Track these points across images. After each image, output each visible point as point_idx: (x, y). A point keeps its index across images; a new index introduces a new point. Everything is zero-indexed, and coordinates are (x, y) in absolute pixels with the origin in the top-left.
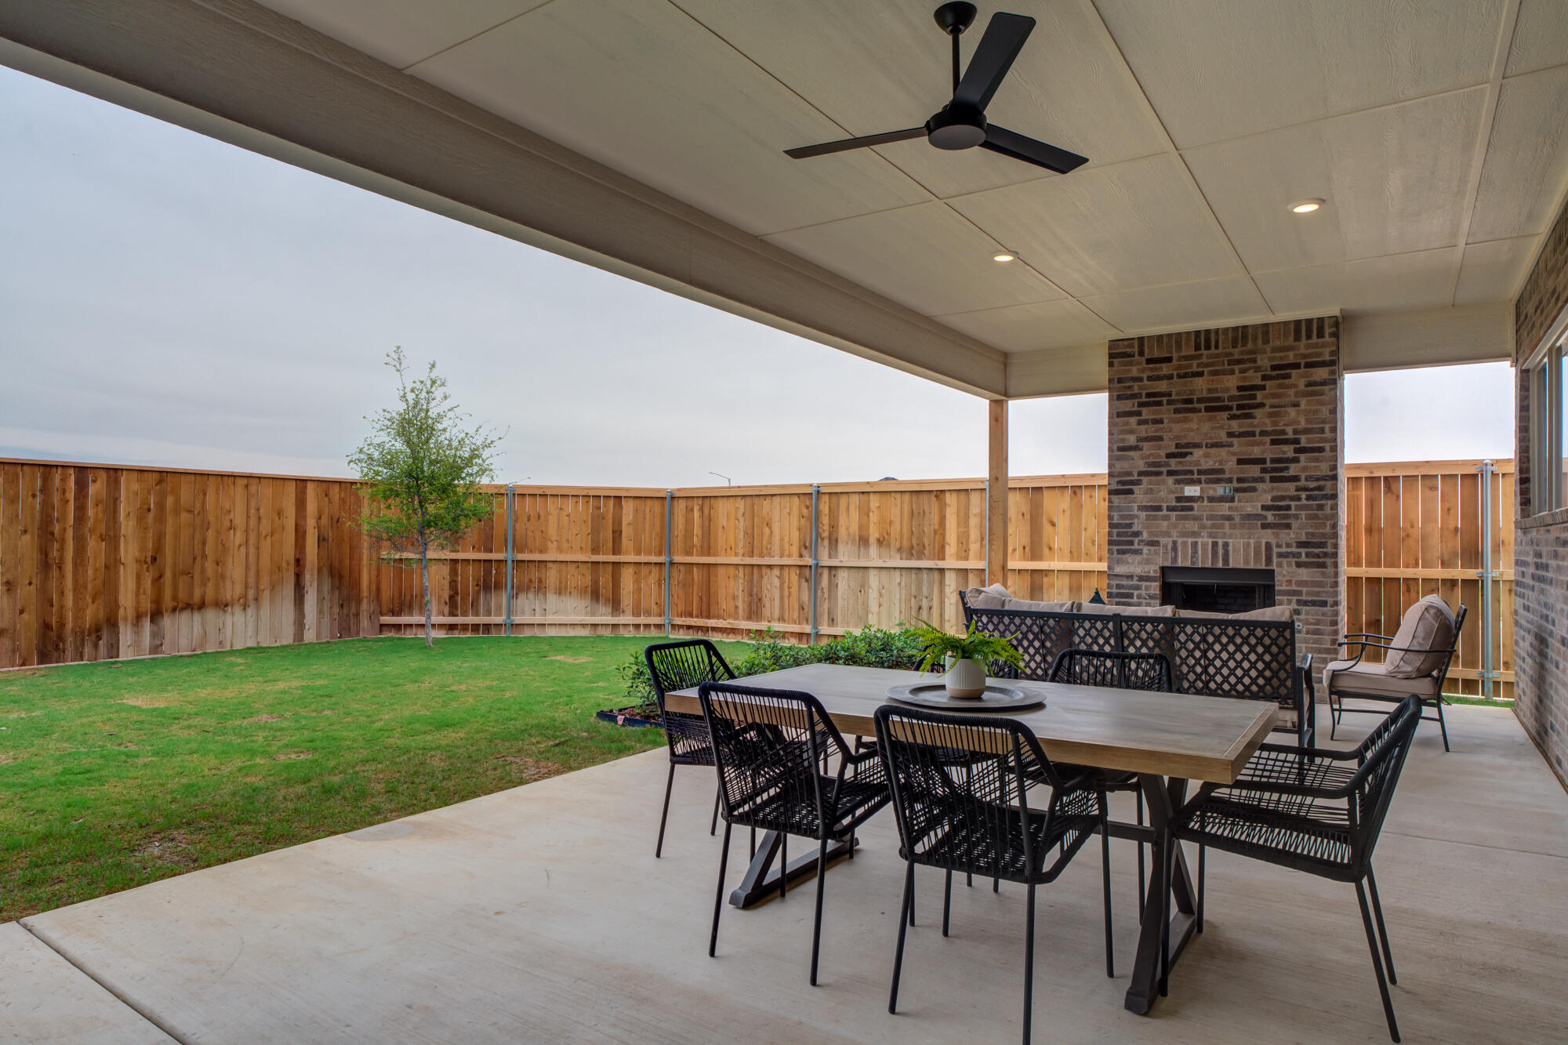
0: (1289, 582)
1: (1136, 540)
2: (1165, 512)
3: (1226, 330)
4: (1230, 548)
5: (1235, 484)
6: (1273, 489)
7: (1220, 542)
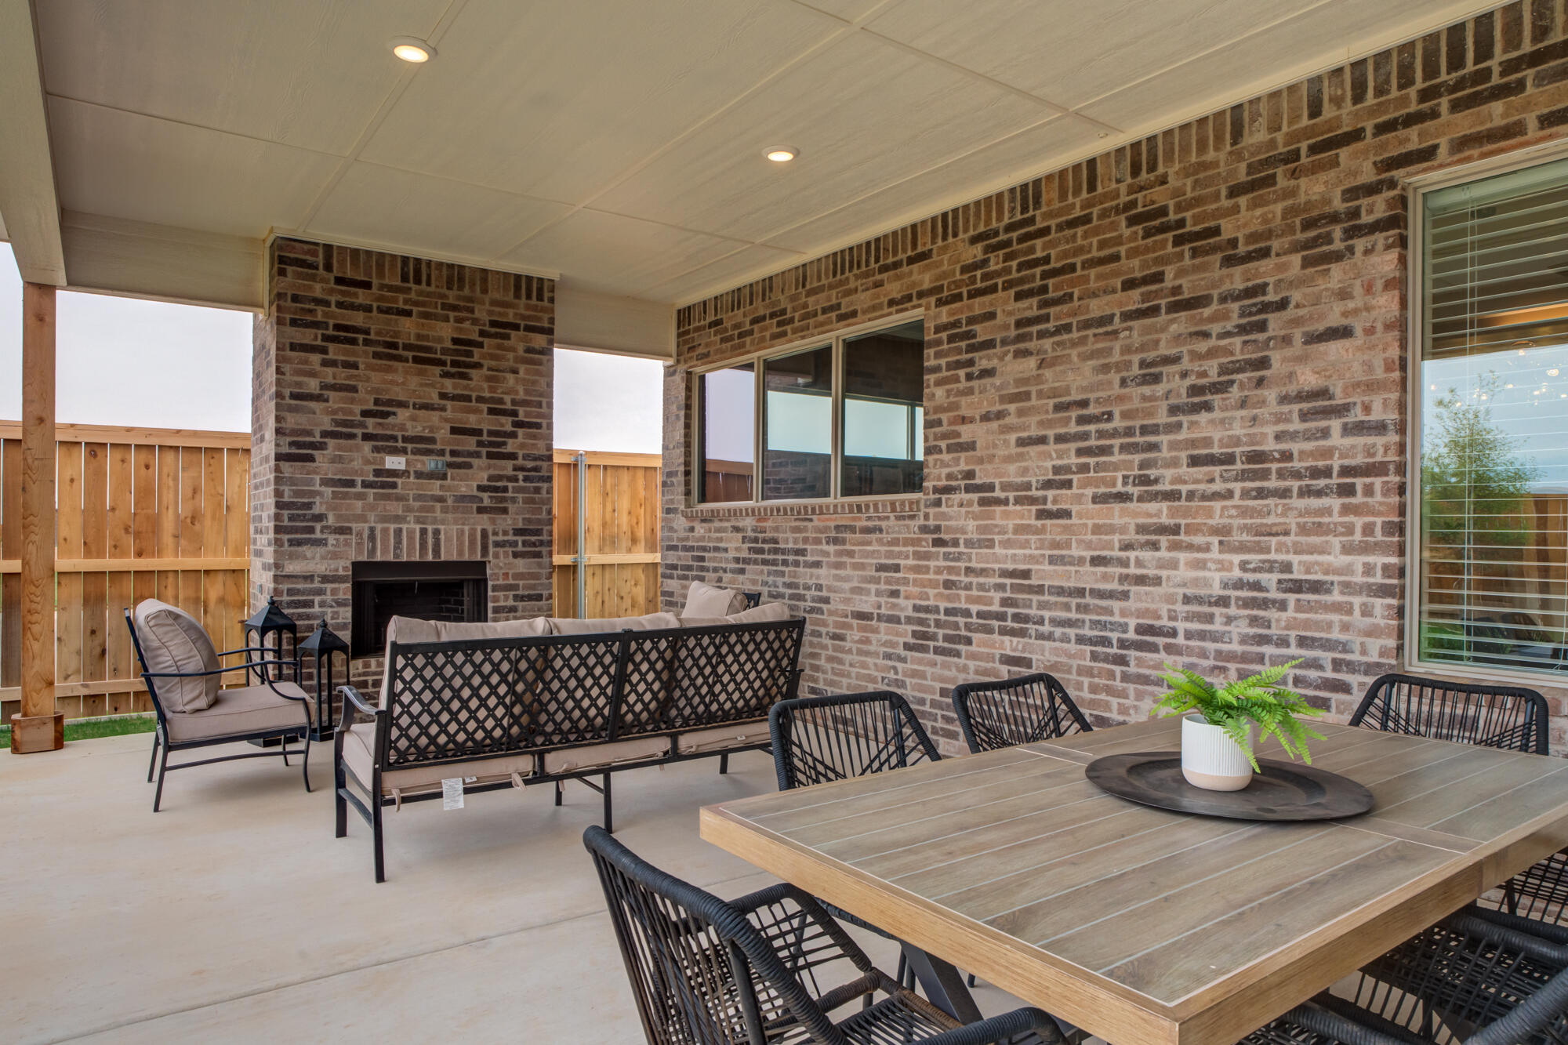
0: (506, 575)
1: (318, 526)
2: (359, 489)
3: (440, 265)
4: (442, 537)
5: (448, 458)
6: (489, 467)
7: (430, 528)
